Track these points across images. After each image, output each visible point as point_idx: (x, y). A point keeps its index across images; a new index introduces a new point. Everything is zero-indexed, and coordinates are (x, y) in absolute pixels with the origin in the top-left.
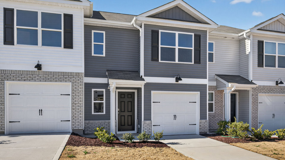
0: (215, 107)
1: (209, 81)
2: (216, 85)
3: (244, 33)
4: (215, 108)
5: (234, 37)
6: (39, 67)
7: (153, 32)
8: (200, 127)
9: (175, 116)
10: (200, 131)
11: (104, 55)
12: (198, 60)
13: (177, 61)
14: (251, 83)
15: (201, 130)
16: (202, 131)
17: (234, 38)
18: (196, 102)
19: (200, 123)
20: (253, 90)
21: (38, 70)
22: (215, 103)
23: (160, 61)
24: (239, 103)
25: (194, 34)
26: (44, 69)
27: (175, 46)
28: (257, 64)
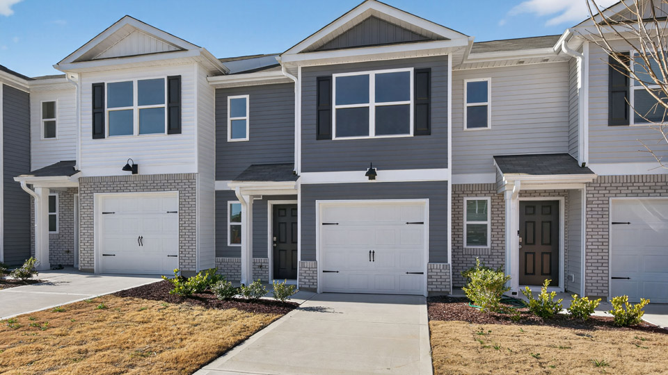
0: (493, 233)
1: (454, 172)
2: (495, 182)
3: (561, 41)
4: (493, 236)
5: (546, 57)
6: (133, 168)
7: (319, 80)
8: (430, 280)
9: (372, 253)
10: (430, 290)
11: (247, 139)
12: (424, 127)
13: (372, 135)
14: (584, 169)
15: (432, 286)
16: (434, 290)
17: (547, 60)
18: (423, 223)
19: (430, 270)
20: (589, 188)
21: (133, 173)
22: (493, 224)
23: (334, 138)
24: (565, 224)
25: (415, 70)
26: (141, 171)
27: (368, 102)
28: (606, 116)
